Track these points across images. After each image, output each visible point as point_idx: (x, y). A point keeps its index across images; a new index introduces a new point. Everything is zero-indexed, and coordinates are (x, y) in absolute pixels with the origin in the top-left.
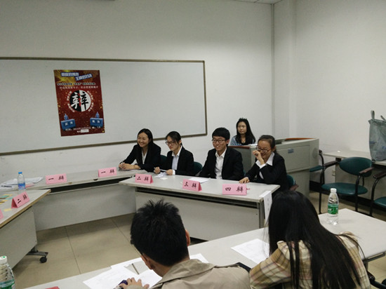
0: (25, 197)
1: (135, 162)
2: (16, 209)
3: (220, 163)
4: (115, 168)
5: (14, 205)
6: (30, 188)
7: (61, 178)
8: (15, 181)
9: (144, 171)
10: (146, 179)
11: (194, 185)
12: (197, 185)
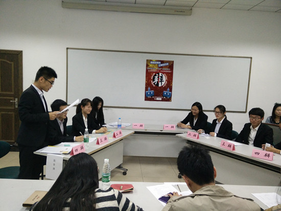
0: (120, 133)
1: (189, 123)
2: (114, 138)
3: (253, 134)
4: (175, 125)
5: (114, 136)
6: (124, 129)
7: (141, 126)
8: (116, 123)
9: (194, 130)
10: (195, 135)
11: (230, 146)
12: (232, 146)
